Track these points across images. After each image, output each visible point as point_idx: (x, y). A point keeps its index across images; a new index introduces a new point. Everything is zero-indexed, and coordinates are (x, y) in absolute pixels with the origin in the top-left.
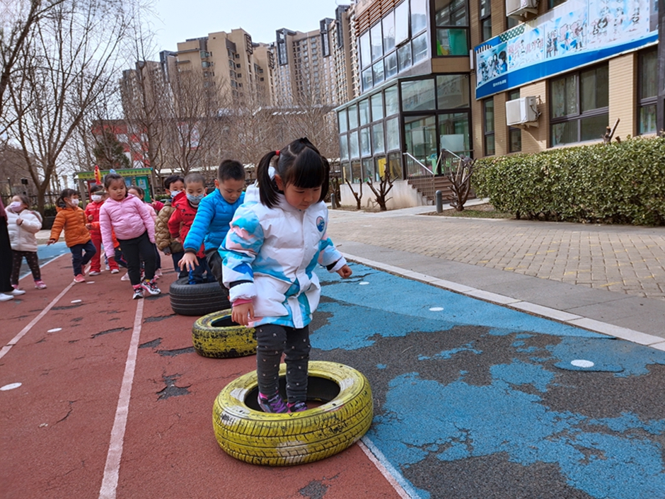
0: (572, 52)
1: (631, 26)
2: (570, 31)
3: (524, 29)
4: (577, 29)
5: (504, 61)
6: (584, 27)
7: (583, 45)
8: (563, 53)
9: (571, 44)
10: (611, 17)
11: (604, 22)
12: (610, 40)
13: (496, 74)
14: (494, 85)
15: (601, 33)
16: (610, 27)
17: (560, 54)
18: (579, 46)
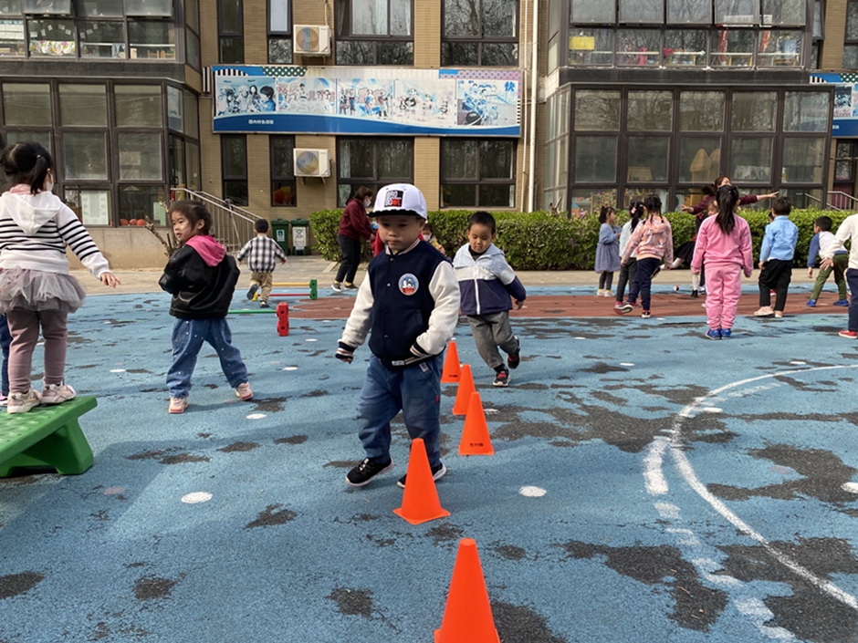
0: (374, 117)
1: (440, 114)
2: (371, 95)
3: (304, 73)
4: (380, 98)
5: (271, 98)
6: (389, 98)
7: (388, 114)
8: (363, 115)
9: (374, 109)
10: (418, 99)
11: (412, 101)
12: (419, 120)
13: (255, 110)
14: (251, 122)
15: (408, 110)
16: (417, 108)
17: (358, 115)
18: (383, 114)
